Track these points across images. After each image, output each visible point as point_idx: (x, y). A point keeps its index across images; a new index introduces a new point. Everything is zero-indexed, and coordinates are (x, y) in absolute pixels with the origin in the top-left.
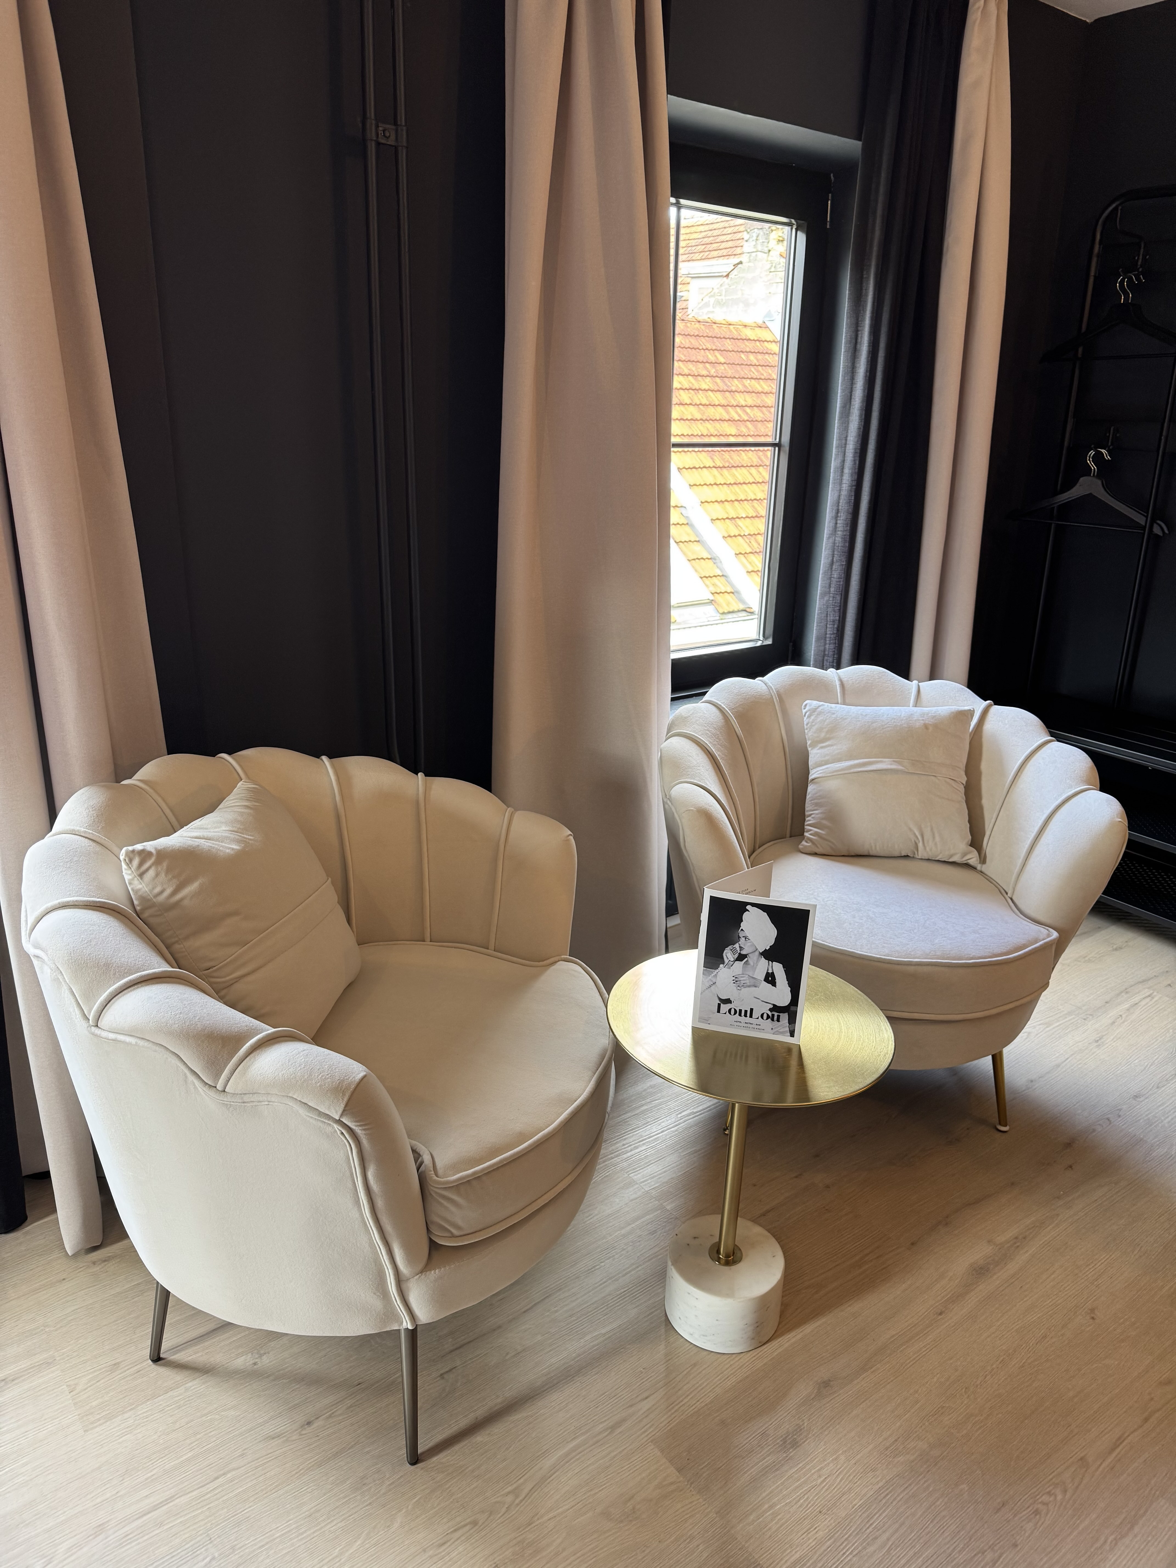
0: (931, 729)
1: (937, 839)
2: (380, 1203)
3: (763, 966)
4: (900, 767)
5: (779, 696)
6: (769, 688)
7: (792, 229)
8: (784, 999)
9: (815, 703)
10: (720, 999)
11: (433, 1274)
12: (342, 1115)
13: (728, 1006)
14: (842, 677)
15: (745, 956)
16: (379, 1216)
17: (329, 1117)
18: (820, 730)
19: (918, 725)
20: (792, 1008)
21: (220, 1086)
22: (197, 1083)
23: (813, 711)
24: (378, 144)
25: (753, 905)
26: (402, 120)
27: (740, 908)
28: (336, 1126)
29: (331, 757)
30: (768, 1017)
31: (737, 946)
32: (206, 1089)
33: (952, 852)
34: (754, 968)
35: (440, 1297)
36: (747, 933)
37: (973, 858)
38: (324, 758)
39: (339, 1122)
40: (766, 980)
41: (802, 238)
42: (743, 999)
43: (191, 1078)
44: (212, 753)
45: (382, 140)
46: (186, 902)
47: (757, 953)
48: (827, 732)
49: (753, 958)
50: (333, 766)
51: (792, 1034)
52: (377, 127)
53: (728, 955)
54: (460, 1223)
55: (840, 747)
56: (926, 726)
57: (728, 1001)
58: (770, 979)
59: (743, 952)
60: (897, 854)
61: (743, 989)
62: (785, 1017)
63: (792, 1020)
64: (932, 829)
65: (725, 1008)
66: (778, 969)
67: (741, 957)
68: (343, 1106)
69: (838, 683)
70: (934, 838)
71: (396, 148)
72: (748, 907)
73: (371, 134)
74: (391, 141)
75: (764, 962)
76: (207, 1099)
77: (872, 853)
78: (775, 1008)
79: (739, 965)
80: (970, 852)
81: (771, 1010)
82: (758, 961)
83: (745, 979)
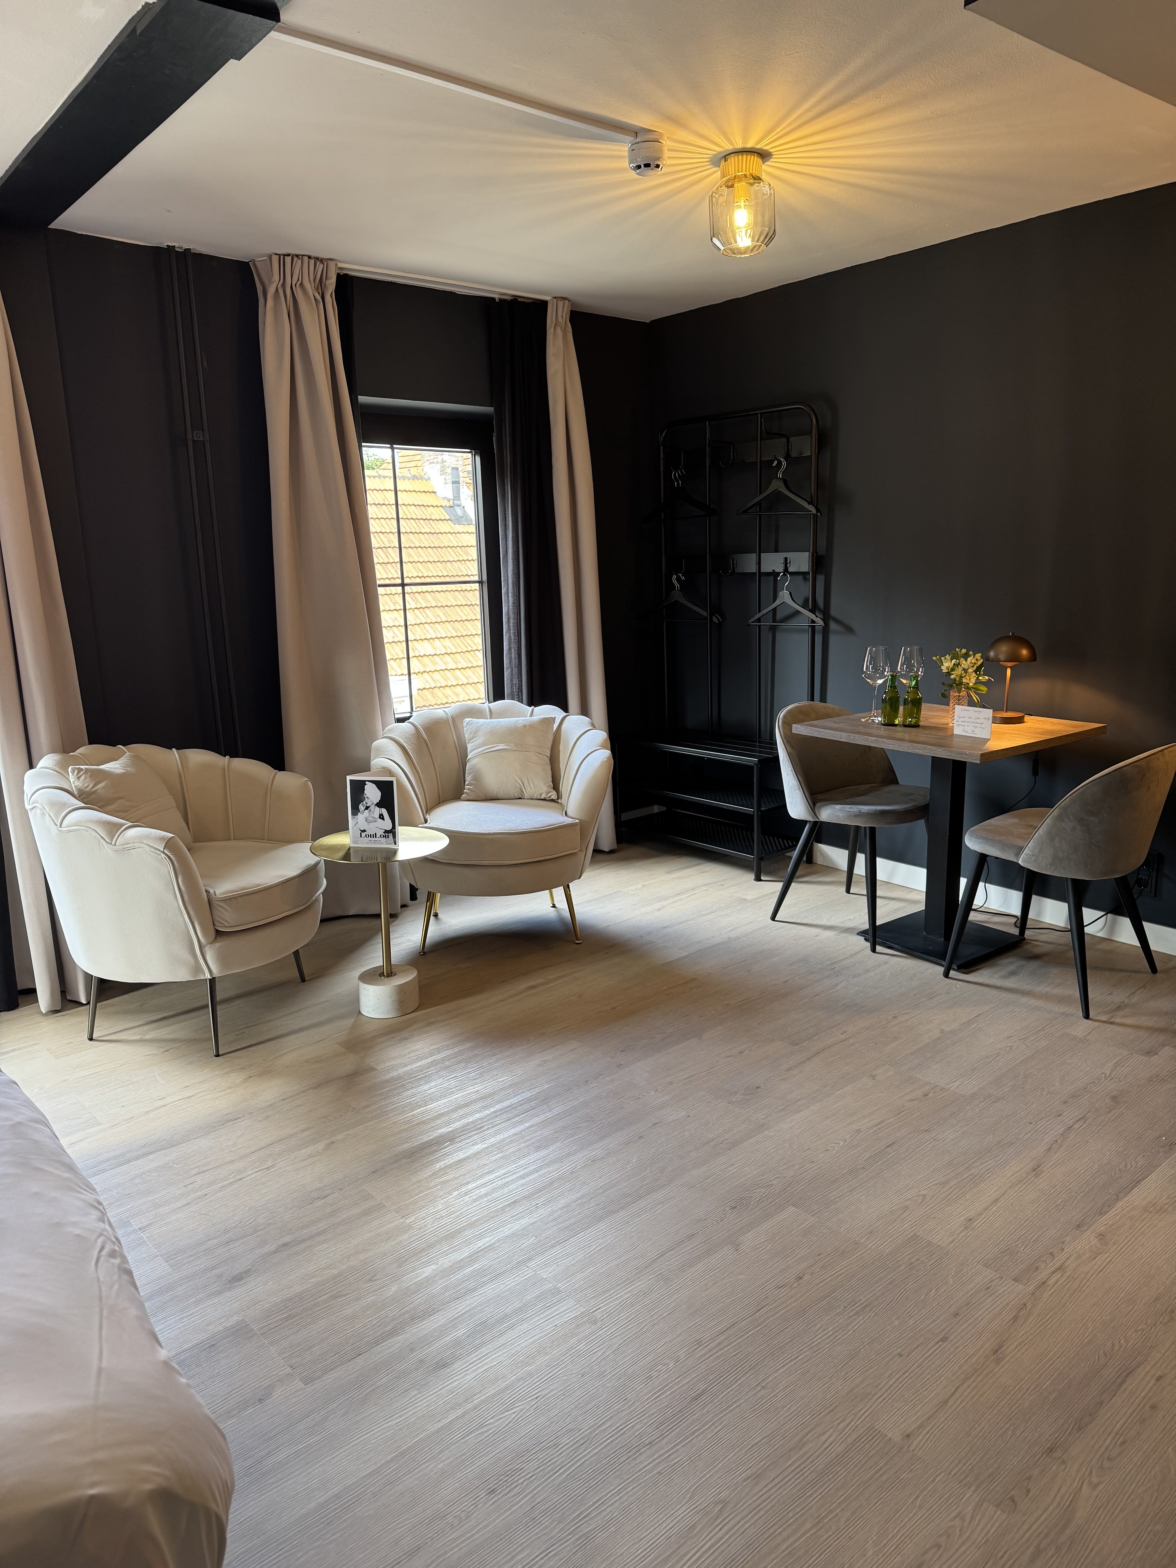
0: (527, 727)
1: (531, 785)
2: (186, 898)
3: (377, 811)
4: (509, 748)
5: (453, 718)
6: (447, 714)
7: (472, 454)
8: (389, 827)
9: (470, 719)
10: (361, 831)
11: (218, 945)
12: (164, 849)
13: (365, 833)
14: (491, 707)
15: (369, 807)
16: (187, 906)
17: (159, 850)
18: (470, 733)
19: (520, 725)
20: (393, 830)
21: (113, 843)
22: (104, 843)
23: (468, 723)
24: (194, 441)
25: (368, 781)
26: (206, 428)
27: (363, 783)
28: (162, 854)
29: (177, 749)
30: (383, 836)
31: (364, 802)
32: (107, 844)
33: (540, 792)
34: (374, 812)
35: (223, 960)
36: (368, 795)
37: (554, 795)
38: (174, 749)
39: (163, 852)
40: (380, 818)
41: (478, 459)
42: (371, 829)
43: (102, 840)
44: (113, 744)
45: (196, 439)
46: (99, 791)
47: (374, 805)
48: (474, 734)
49: (372, 808)
50: (178, 753)
51: (395, 844)
52: (193, 433)
53: (361, 807)
54: (228, 919)
55: (479, 740)
56: (525, 726)
57: (364, 831)
58: (381, 817)
59: (368, 805)
60: (513, 797)
61: (371, 824)
62: (391, 835)
63: (394, 836)
64: (528, 780)
65: (363, 834)
66: (384, 811)
67: (367, 808)
68: (164, 844)
69: (488, 710)
70: (529, 784)
71: (204, 441)
72: (367, 783)
73: (189, 436)
74: (201, 439)
75: (377, 808)
76: (108, 849)
77: (500, 797)
78: (386, 832)
79: (367, 811)
80: (551, 792)
81: (384, 833)
82: (375, 808)
83: (370, 819)
